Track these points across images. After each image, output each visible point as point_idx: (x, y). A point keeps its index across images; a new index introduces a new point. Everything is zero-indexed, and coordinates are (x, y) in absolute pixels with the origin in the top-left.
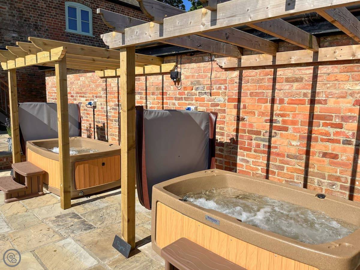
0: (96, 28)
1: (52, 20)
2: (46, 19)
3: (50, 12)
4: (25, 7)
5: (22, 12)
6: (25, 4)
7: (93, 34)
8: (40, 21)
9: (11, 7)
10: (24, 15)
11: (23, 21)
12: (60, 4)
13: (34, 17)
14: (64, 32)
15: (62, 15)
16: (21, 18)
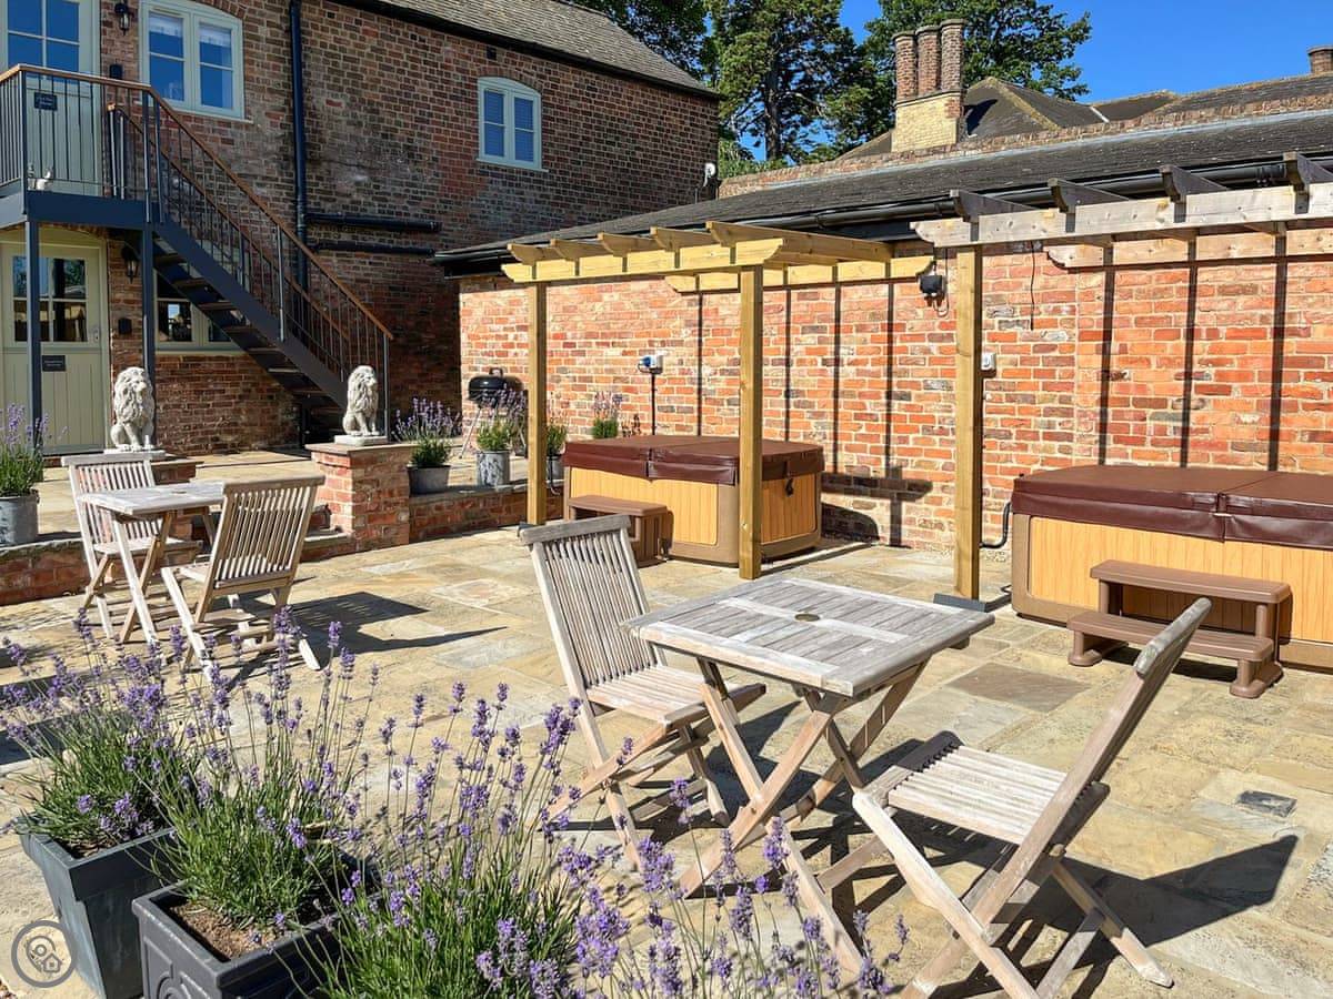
0: (552, 145)
1: (446, 132)
2: (432, 130)
3: (443, 110)
4: (385, 98)
5: (377, 112)
6: (383, 90)
7: (544, 164)
8: (420, 135)
9: (353, 100)
10: (382, 120)
11: (379, 137)
12: (468, 86)
13: (406, 125)
14: (475, 164)
15: (471, 115)
16: (375, 128)
